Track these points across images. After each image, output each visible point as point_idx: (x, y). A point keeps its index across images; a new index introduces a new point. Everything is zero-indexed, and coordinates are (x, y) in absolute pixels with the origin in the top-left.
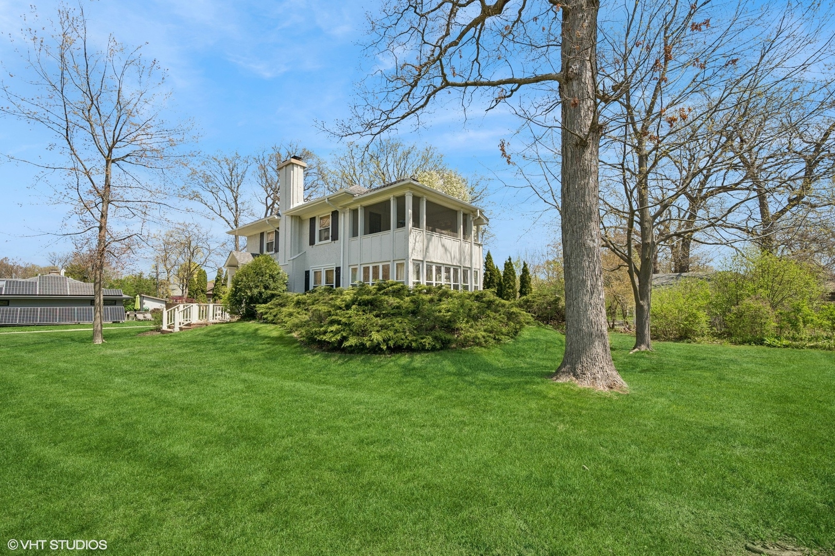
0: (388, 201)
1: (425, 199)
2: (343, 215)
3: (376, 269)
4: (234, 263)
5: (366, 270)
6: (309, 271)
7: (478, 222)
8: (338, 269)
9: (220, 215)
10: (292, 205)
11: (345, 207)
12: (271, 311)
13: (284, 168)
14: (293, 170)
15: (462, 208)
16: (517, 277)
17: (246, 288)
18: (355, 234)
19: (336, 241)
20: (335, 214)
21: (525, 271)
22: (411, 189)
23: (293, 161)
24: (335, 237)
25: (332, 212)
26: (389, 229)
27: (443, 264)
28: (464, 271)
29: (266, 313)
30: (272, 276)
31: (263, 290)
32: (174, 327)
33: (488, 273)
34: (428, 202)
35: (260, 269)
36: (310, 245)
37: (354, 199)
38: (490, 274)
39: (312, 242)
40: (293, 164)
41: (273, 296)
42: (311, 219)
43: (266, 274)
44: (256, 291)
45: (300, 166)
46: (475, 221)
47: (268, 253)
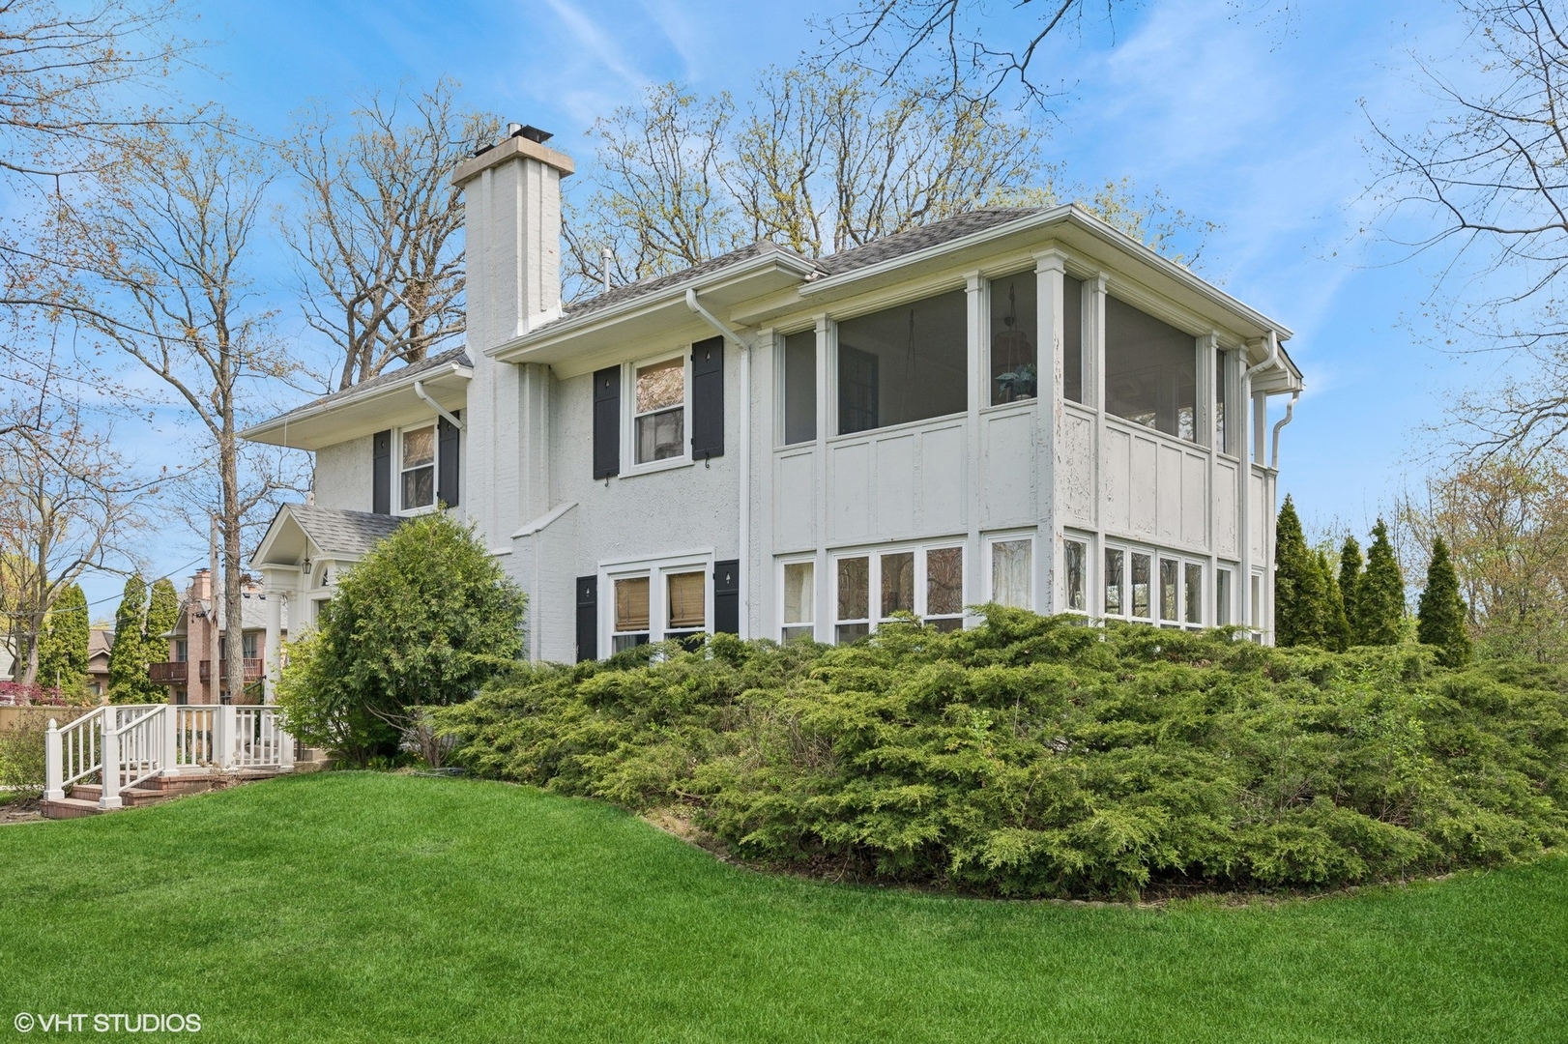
0: (958, 295)
1: (1102, 286)
2: (745, 356)
3: (897, 567)
4: (288, 549)
5: (853, 573)
6: (594, 579)
7: (1267, 381)
8: (727, 571)
9: (164, 374)
10: (520, 323)
11: (754, 325)
12: (488, 730)
13: (487, 176)
14: (525, 185)
15: (1216, 324)
16: (1409, 601)
17: (383, 642)
18: (799, 426)
19: (712, 462)
20: (709, 356)
21: (1440, 576)
22: (1061, 243)
23: (525, 145)
24: (709, 443)
25: (696, 347)
26: (963, 406)
27: (1157, 547)
28: (1221, 573)
29: (470, 738)
30: (474, 598)
31: (449, 651)
32: (97, 795)
33: (1288, 583)
34: (1111, 299)
35: (431, 567)
36: (597, 476)
37: (805, 289)
38: (1296, 587)
39: (605, 465)
40: (522, 158)
41: (480, 673)
42: (599, 376)
43: (453, 587)
44: (419, 654)
45: (551, 167)
46: (1256, 379)
47: (412, 513)
